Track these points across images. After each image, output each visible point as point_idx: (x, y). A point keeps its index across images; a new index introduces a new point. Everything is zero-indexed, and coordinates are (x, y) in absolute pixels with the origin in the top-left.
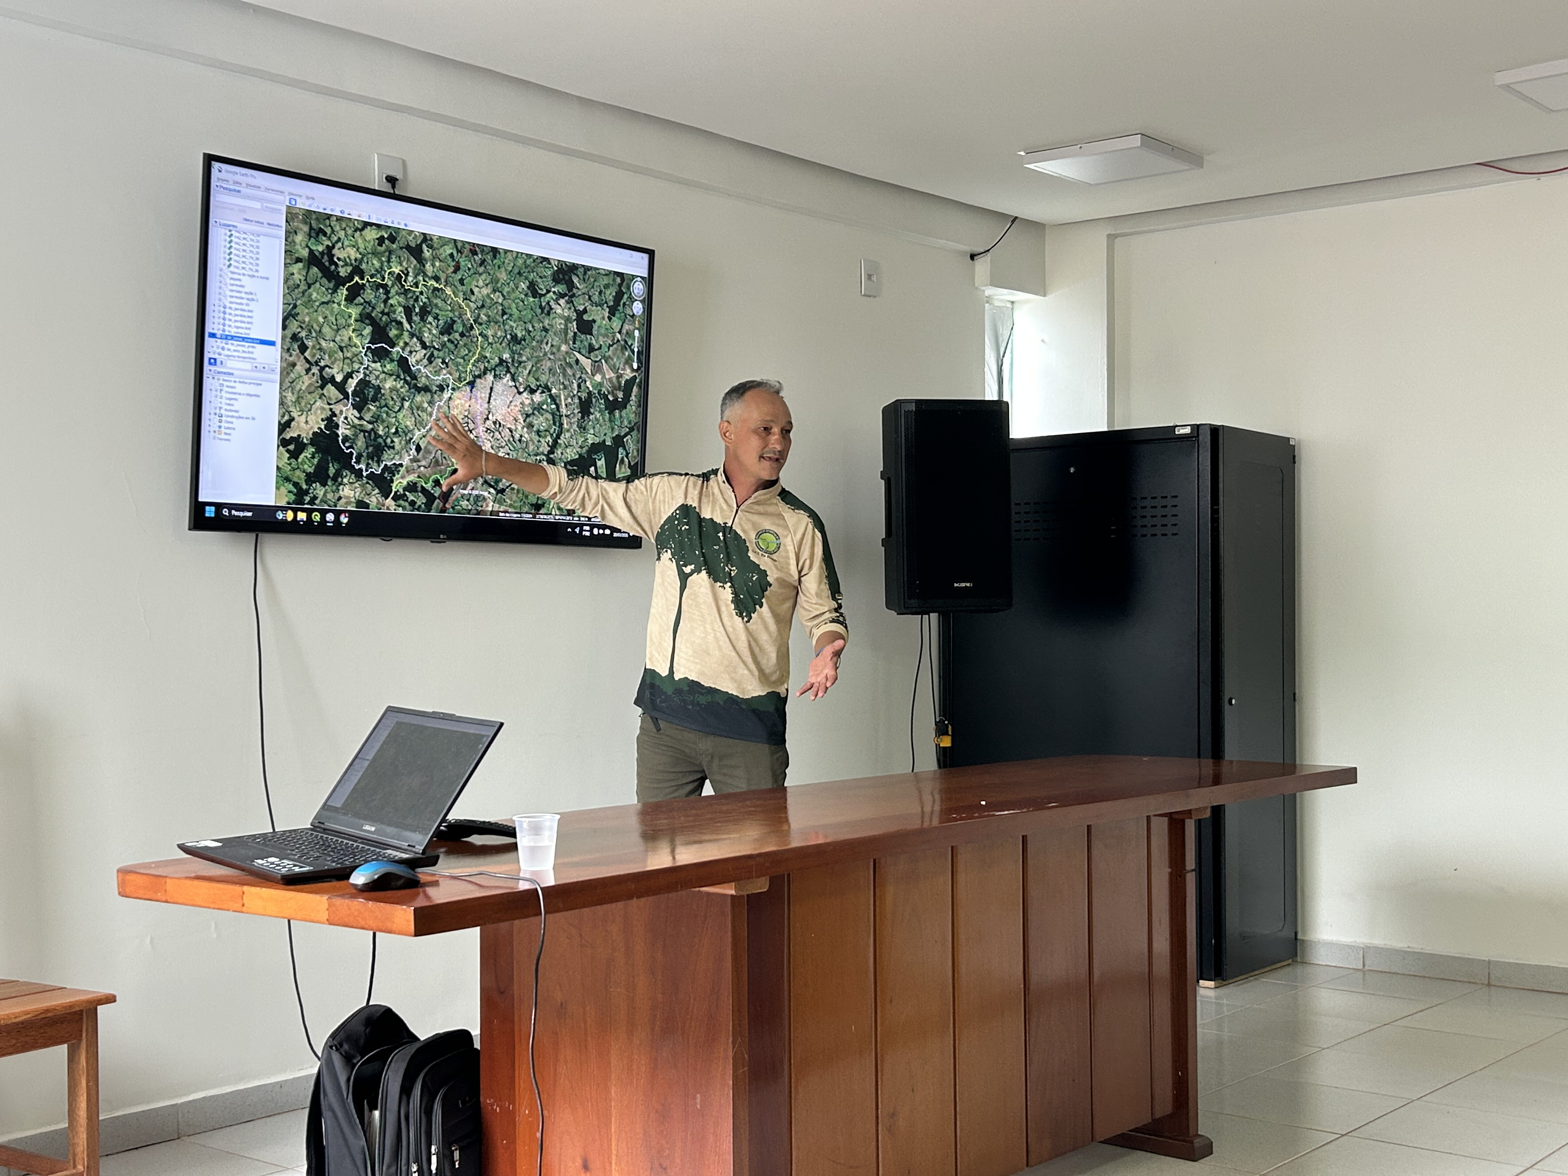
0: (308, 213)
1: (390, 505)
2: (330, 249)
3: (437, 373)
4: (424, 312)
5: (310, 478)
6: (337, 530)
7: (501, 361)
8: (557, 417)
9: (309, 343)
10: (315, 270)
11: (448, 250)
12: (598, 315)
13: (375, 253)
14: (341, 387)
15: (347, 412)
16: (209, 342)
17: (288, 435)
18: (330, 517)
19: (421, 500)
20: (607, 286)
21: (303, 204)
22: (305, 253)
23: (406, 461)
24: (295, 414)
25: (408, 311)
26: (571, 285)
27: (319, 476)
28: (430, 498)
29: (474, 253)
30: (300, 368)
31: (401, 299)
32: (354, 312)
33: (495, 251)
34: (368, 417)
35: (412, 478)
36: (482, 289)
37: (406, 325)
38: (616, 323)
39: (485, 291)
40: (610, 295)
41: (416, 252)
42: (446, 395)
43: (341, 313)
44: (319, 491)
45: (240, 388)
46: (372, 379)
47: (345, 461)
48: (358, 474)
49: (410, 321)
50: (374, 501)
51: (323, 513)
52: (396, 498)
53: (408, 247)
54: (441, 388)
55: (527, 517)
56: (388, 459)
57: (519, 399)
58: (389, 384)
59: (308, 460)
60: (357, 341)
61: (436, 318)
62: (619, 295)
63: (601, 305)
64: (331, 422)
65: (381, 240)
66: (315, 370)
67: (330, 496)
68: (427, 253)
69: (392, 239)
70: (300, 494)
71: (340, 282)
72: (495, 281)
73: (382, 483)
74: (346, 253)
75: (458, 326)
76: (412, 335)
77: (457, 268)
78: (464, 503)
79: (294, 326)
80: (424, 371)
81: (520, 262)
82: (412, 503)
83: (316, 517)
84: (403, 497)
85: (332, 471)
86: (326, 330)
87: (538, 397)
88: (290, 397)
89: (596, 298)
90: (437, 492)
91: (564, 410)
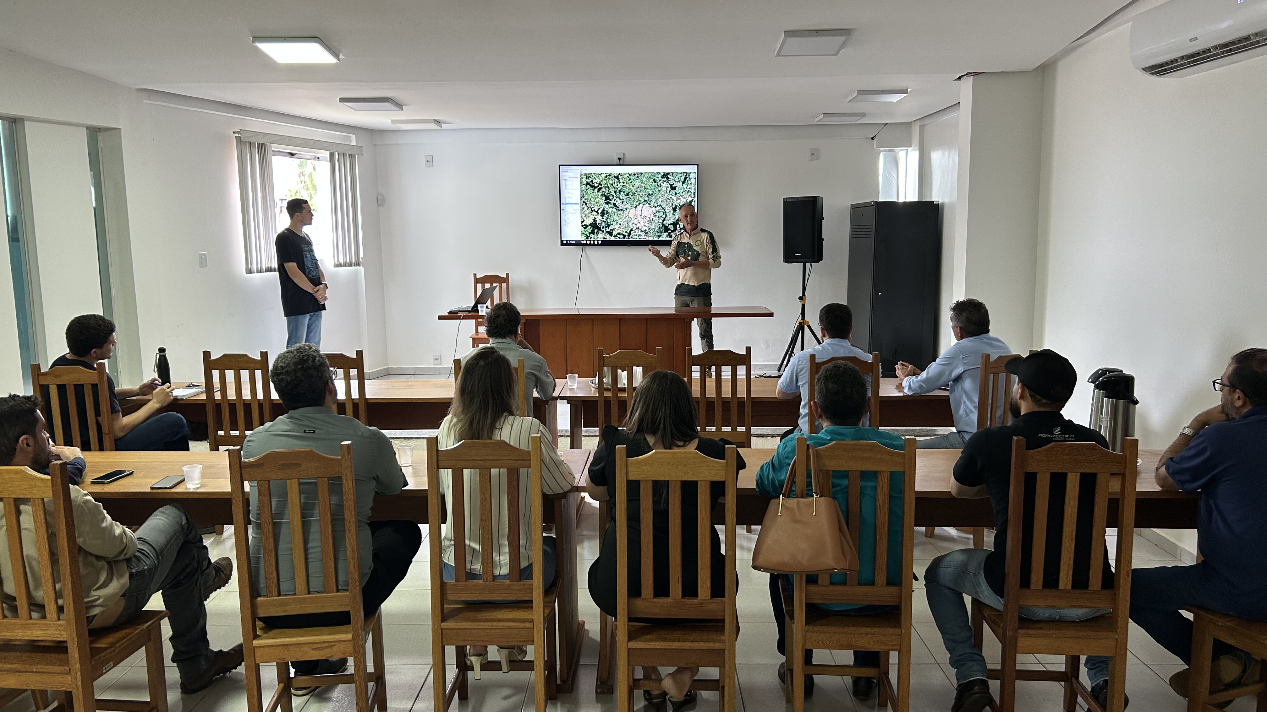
0: (586, 174)
1: (613, 238)
2: (592, 181)
3: (625, 205)
4: (620, 192)
5: (590, 233)
6: (598, 244)
7: (645, 201)
8: (664, 213)
9: (588, 203)
10: (588, 186)
11: (627, 175)
12: (678, 185)
13: (605, 180)
14: (597, 212)
15: (599, 218)
16: (562, 205)
17: (583, 224)
18: (596, 242)
19: (622, 236)
20: (681, 176)
21: (584, 172)
22: (585, 183)
23: (616, 227)
24: (585, 219)
25: (615, 192)
26: (668, 178)
27: (593, 232)
28: (624, 236)
29: (635, 175)
30: (586, 208)
31: (613, 189)
32: (600, 194)
33: (641, 174)
34: (605, 218)
35: (619, 231)
36: (637, 183)
37: (615, 195)
38: (685, 186)
39: (639, 184)
40: (682, 179)
41: (617, 178)
42: (628, 211)
43: (596, 195)
44: (592, 236)
45: (570, 215)
46: (606, 209)
47: (599, 229)
48: (603, 232)
49: (616, 194)
50: (608, 238)
51: (594, 241)
52: (614, 236)
53: (614, 177)
54: (626, 209)
55: (657, 239)
56: (611, 227)
57: (651, 209)
58: (611, 209)
59: (589, 229)
60: (600, 200)
61: (624, 192)
62: (686, 178)
63: (679, 182)
64: (595, 220)
65: (606, 176)
66: (590, 209)
67: (596, 237)
68: (620, 177)
69: (610, 175)
70: (587, 237)
71: (595, 188)
72: (642, 181)
73: (610, 233)
74: (596, 181)
75: (631, 194)
76: (617, 197)
77: (630, 179)
78: (635, 237)
79: (583, 199)
80: (621, 206)
81: (650, 175)
82: (619, 237)
83: (592, 242)
84: (616, 236)
85: (596, 231)
86: (592, 199)
87: (658, 208)
88: (583, 215)
89: (677, 180)
90: (627, 234)
91: (666, 211)
